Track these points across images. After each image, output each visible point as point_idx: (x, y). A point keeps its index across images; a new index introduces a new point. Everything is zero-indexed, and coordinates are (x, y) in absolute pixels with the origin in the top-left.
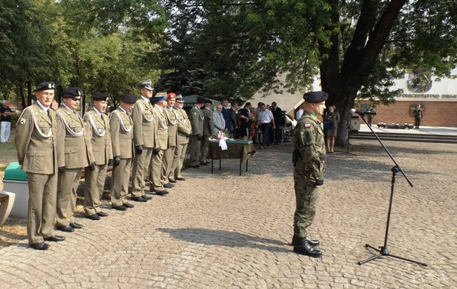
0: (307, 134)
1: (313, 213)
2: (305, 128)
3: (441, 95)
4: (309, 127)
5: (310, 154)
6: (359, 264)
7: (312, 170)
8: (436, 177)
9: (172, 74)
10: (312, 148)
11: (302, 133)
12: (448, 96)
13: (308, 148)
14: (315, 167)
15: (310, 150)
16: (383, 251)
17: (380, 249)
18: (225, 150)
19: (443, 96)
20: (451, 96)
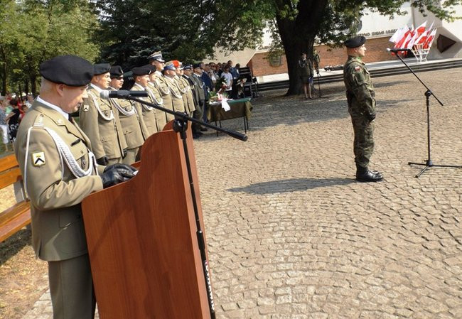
0: (358, 76)
1: (372, 144)
2: (356, 70)
3: (371, 33)
4: (359, 70)
5: (363, 94)
6: (417, 177)
7: (366, 106)
8: (409, 103)
9: (114, 46)
10: (364, 87)
11: (353, 75)
12: (377, 33)
13: (360, 88)
14: (368, 104)
15: (362, 90)
16: (428, 164)
17: (425, 163)
18: (228, 111)
19: (373, 34)
20: (379, 33)
